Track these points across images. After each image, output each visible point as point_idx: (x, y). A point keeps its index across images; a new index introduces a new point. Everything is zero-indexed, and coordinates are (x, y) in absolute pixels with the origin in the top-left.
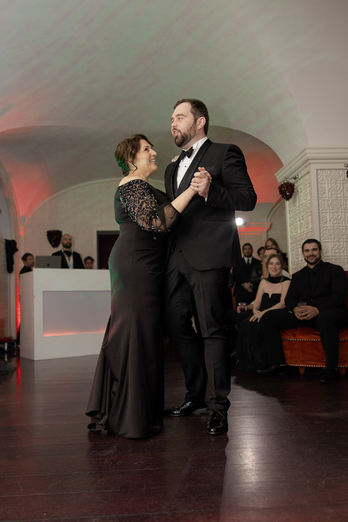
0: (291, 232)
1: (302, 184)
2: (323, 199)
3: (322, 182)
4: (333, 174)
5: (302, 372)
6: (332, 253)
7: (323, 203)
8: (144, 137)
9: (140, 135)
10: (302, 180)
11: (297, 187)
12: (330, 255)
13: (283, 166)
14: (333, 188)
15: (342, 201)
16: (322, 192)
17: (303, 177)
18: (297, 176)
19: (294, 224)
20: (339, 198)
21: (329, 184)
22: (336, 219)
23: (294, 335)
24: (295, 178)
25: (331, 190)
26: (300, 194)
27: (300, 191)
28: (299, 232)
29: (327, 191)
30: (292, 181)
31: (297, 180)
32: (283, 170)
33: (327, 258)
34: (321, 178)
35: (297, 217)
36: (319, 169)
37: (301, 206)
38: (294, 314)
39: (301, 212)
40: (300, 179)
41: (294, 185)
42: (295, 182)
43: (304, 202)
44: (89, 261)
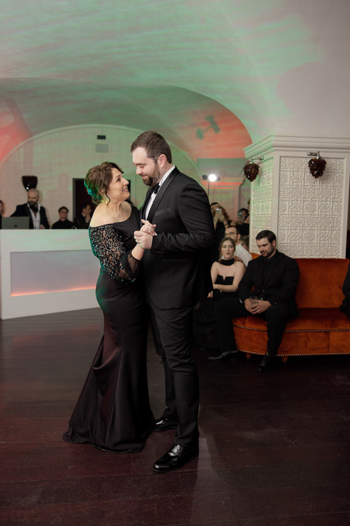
0: (254, 211)
1: (266, 167)
2: (284, 187)
3: (284, 169)
4: (296, 162)
5: (248, 357)
6: (288, 241)
7: (283, 190)
8: (115, 166)
9: (111, 163)
10: (267, 163)
11: (262, 169)
12: (286, 242)
13: (251, 143)
14: (295, 176)
15: (302, 190)
16: (284, 180)
17: (267, 160)
18: (262, 158)
19: (257, 203)
20: (300, 187)
21: (291, 172)
22: (294, 207)
23: (244, 324)
24: (260, 159)
25: (292, 178)
26: (264, 176)
27: (264, 173)
28: (260, 213)
29: (288, 180)
30: (256, 162)
31: (262, 161)
32: (251, 147)
33: (283, 245)
34: (284, 165)
35: (260, 198)
36: (282, 157)
37: (264, 188)
38: (244, 304)
39: (263, 194)
40: (265, 161)
41: (259, 167)
42: (260, 163)
43: (267, 185)
44: (64, 210)
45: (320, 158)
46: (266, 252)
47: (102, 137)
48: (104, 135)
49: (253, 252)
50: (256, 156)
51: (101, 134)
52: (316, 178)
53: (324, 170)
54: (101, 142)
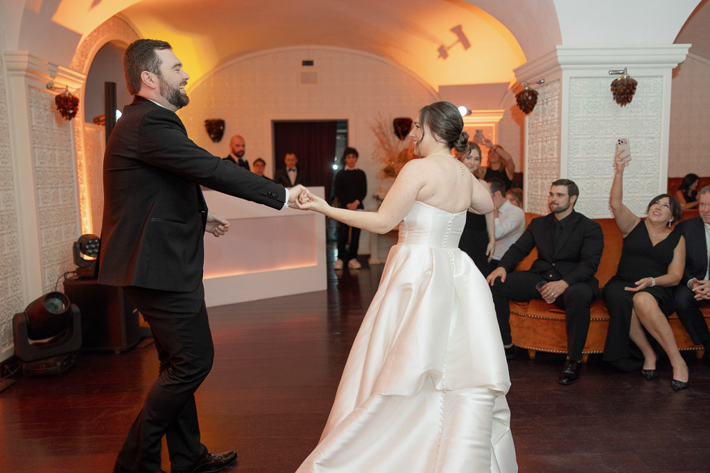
0: (530, 154)
1: (548, 92)
2: (576, 120)
3: (575, 95)
4: (593, 84)
5: (532, 355)
7: (575, 125)
10: (549, 87)
11: (541, 95)
14: (591, 103)
15: (602, 123)
16: (575, 110)
17: (551, 83)
18: (542, 81)
19: (535, 144)
21: (586, 99)
22: (591, 147)
23: (526, 310)
24: (540, 83)
25: (587, 107)
26: (546, 106)
28: (540, 157)
29: (582, 110)
30: (533, 87)
31: (541, 85)
32: (524, 67)
34: (576, 90)
35: (539, 136)
36: (573, 77)
37: (545, 123)
39: (544, 131)
40: (547, 85)
41: (537, 93)
42: (538, 88)
43: (550, 118)
44: (259, 163)
45: (628, 77)
46: (558, 204)
47: (308, 63)
48: (310, 59)
49: (530, 211)
50: (532, 79)
51: (307, 59)
52: (622, 105)
53: (634, 94)
54: (307, 69)
